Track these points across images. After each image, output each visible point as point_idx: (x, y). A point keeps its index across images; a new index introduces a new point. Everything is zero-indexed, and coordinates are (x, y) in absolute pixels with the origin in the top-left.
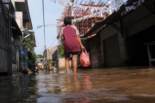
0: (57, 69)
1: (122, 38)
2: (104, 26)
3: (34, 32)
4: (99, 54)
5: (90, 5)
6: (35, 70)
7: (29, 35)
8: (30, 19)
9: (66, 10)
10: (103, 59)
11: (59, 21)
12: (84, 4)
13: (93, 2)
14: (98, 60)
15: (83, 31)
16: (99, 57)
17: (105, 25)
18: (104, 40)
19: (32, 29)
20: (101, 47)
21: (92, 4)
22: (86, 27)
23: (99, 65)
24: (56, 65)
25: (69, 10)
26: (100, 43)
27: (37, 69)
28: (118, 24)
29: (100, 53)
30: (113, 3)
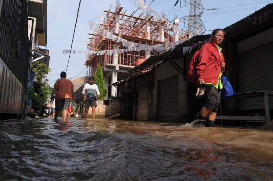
0: (81, 116)
1: (184, 82)
2: (160, 63)
3: (48, 50)
4: (150, 101)
5: (147, 19)
6: (45, 114)
7: (43, 57)
8: (46, 29)
9: (107, 21)
10: (154, 108)
11: (93, 36)
12: (138, 17)
13: (152, 17)
14: (148, 109)
15: (131, 59)
16: (150, 105)
17: (162, 61)
18: (159, 81)
19: (45, 44)
20: (154, 91)
21: (150, 19)
22: (136, 54)
23: (148, 117)
24: (80, 110)
25: (112, 22)
26: (154, 85)
27: (47, 112)
28: (180, 62)
29: (152, 98)
30: (184, 20)
